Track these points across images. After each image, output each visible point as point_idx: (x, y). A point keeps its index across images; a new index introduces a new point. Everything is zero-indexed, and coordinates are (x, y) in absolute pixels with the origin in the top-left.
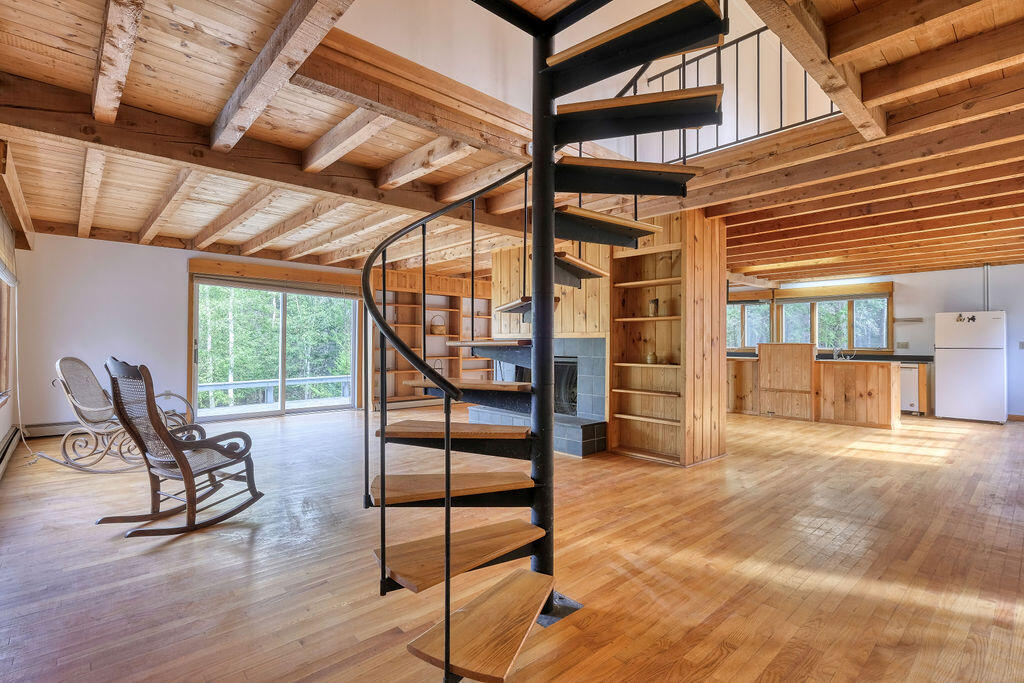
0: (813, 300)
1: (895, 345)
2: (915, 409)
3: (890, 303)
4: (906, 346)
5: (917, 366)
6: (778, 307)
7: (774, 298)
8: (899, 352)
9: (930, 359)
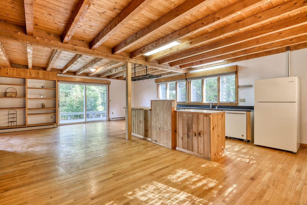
0: (202, 77)
1: (239, 101)
2: (245, 138)
3: (237, 77)
4: (244, 101)
5: (245, 112)
6: (189, 82)
7: (186, 77)
8: (241, 104)
9: (252, 108)
